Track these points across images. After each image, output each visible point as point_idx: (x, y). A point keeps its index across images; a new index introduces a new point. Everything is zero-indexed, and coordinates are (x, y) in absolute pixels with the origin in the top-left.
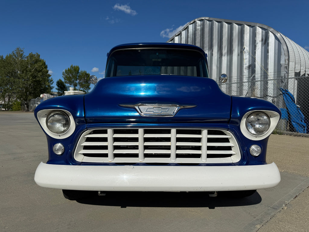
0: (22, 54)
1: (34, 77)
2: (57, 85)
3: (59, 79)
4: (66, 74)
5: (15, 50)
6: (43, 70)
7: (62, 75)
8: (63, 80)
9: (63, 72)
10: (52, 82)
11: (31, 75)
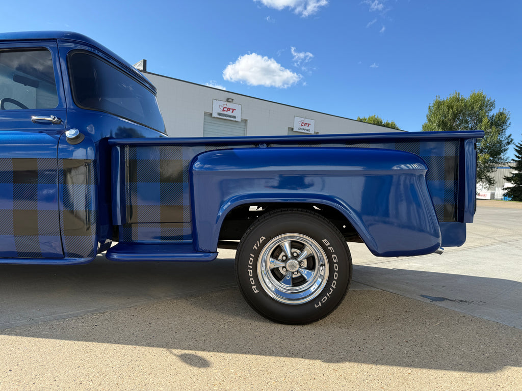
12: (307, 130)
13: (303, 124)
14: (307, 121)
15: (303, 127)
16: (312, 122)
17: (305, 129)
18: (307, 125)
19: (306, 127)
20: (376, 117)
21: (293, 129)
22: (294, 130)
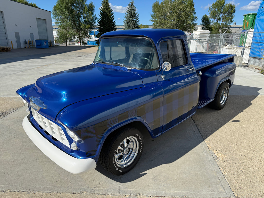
7: (209, 10)
8: (208, 15)
9: (210, 7)
10: (196, 19)
11: (176, 16)
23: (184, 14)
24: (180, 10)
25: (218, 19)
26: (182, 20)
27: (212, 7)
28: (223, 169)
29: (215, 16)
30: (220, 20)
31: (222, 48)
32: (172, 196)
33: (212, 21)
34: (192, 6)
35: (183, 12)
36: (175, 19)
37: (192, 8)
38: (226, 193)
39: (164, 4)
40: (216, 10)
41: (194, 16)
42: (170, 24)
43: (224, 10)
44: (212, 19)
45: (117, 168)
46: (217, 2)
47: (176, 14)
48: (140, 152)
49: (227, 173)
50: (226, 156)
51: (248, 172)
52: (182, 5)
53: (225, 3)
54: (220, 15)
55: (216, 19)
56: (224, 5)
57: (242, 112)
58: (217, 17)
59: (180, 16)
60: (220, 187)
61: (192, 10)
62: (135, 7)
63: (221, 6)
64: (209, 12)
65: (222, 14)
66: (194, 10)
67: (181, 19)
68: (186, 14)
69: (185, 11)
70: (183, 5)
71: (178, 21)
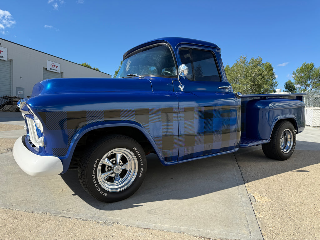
0: (245, 61)
1: (254, 81)
2: (285, 86)
3: (288, 80)
4: (297, 74)
5: (239, 59)
6: (263, 74)
7: (293, 75)
8: (293, 81)
9: (294, 72)
10: (277, 84)
11: (251, 80)
12: (56, 70)
13: (53, 66)
14: (55, 64)
15: (53, 68)
16: (59, 65)
17: (54, 70)
18: (56, 67)
19: (55, 68)
20: (87, 64)
21: (46, 69)
22: (48, 69)
23: (260, 77)
24: (256, 73)
25: (306, 86)
26: (258, 84)
27: (297, 72)
28: (258, 212)
29: (302, 82)
30: (309, 86)
31: (306, 110)
32: (163, 229)
33: (299, 88)
34: (270, 70)
35: (259, 75)
36: (249, 83)
37: (271, 72)
38: (250, 235)
39: (235, 68)
40: (303, 75)
41: (274, 81)
42: (243, 89)
43: (313, 75)
44: (298, 85)
45: (98, 188)
46: (302, 66)
47: (250, 78)
48: (140, 176)
49: (262, 216)
50: (270, 200)
51: (299, 219)
52: (257, 68)
53: (314, 68)
54: (308, 81)
55: (303, 86)
56: (313, 69)
57: (317, 164)
58: (304, 83)
59: (256, 80)
60: (245, 229)
61: (271, 74)
62: (202, 72)
63: (309, 70)
64: (293, 78)
65: (311, 80)
66: (273, 74)
67: (256, 83)
68: (262, 78)
69: (261, 74)
70: (259, 68)
71: (253, 85)
